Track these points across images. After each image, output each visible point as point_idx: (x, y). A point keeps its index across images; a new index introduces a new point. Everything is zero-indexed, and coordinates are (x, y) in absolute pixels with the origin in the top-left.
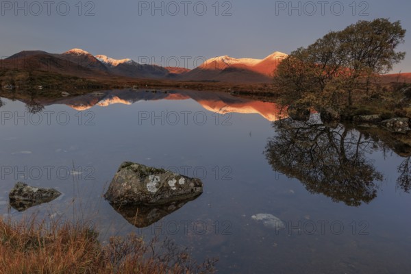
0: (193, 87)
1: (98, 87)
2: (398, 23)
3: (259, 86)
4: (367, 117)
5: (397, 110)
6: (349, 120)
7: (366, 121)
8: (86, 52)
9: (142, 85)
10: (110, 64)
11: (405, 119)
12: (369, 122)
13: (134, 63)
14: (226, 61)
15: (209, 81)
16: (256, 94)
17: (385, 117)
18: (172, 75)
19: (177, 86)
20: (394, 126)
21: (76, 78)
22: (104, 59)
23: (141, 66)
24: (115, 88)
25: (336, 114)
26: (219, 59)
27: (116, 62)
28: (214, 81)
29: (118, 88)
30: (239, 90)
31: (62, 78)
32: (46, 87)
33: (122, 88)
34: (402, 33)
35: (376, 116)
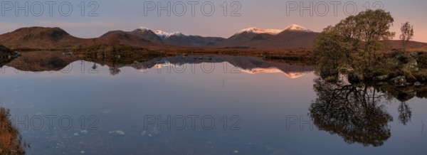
0: (229, 53)
1: (157, 55)
2: (389, 13)
3: (286, 52)
4: (381, 77)
5: (397, 71)
6: (371, 81)
7: (381, 81)
8: (148, 29)
9: (189, 52)
10: (164, 36)
11: (404, 77)
12: (383, 81)
13: (181, 35)
14: (254, 31)
15: (241, 48)
16: (284, 58)
17: (391, 76)
18: (211, 43)
19: (217, 53)
20: (399, 83)
21: (142, 49)
22: (160, 33)
23: (186, 37)
24: (169, 55)
25: (361, 77)
26: (248, 30)
27: (168, 34)
28: (245, 48)
29: (171, 55)
30: (270, 56)
31: (133, 49)
32: (122, 56)
33: (175, 55)
34: (392, 20)
35: (386, 76)
